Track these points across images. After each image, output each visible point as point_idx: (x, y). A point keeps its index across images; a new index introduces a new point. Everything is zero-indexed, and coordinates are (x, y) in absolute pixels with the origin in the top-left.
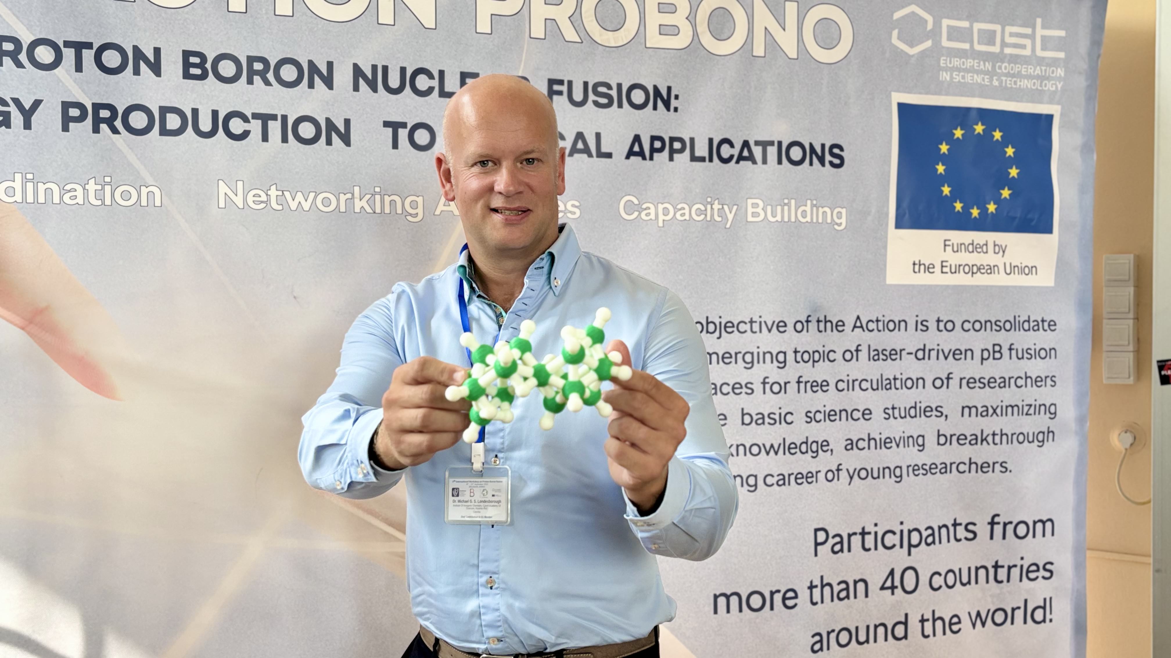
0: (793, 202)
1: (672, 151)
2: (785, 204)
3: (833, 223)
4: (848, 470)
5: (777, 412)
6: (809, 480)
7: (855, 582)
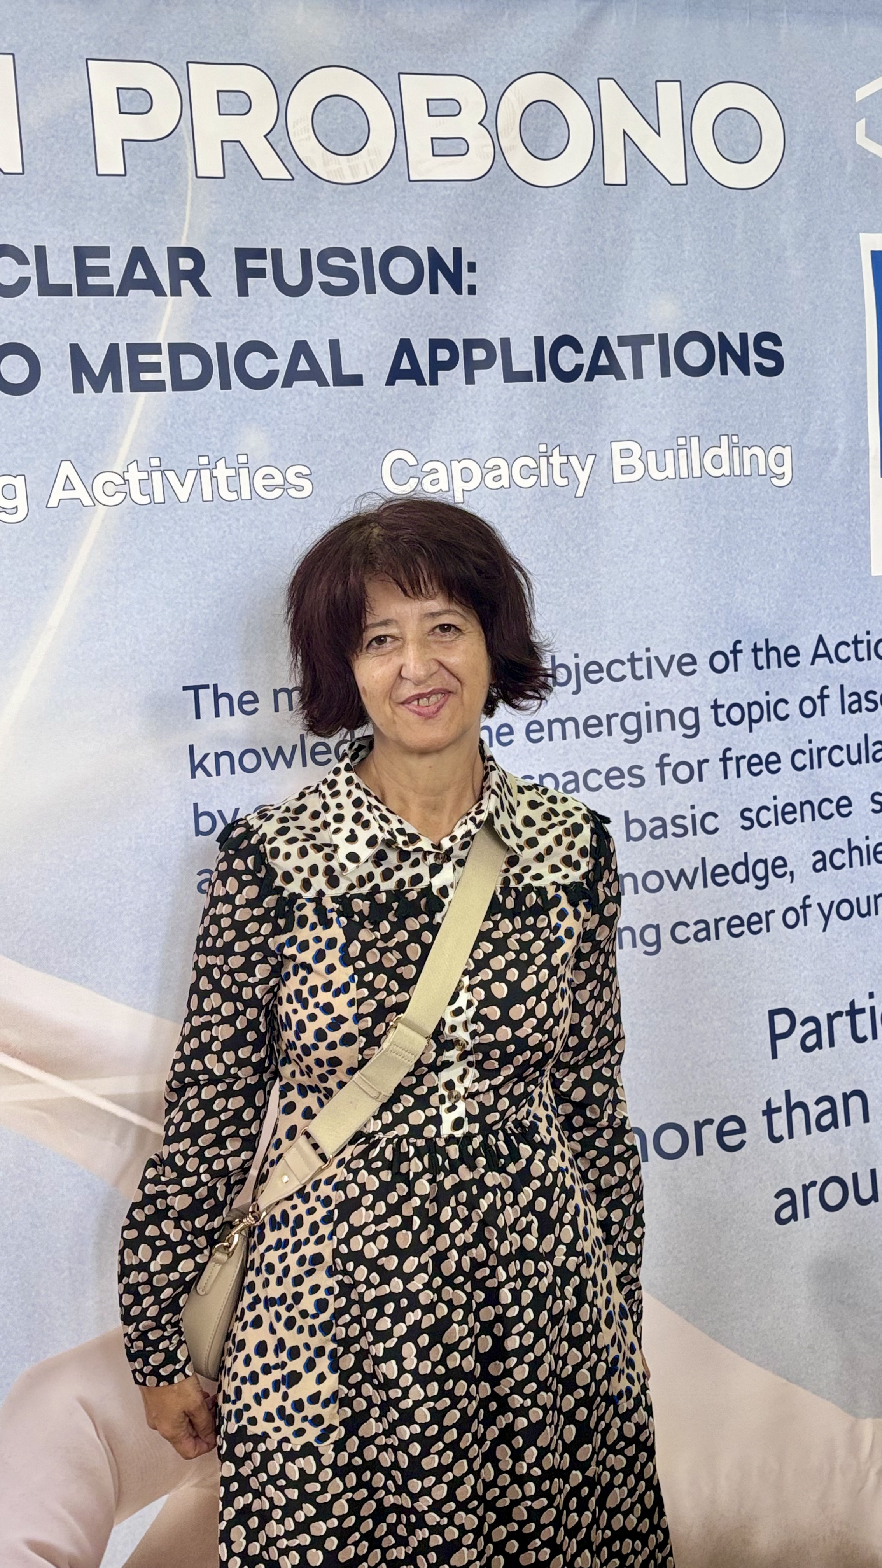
0: (695, 440)
1: (471, 367)
2: (680, 447)
3: (770, 474)
4: (819, 905)
5: (688, 814)
6: (755, 928)
7: (846, 1097)
